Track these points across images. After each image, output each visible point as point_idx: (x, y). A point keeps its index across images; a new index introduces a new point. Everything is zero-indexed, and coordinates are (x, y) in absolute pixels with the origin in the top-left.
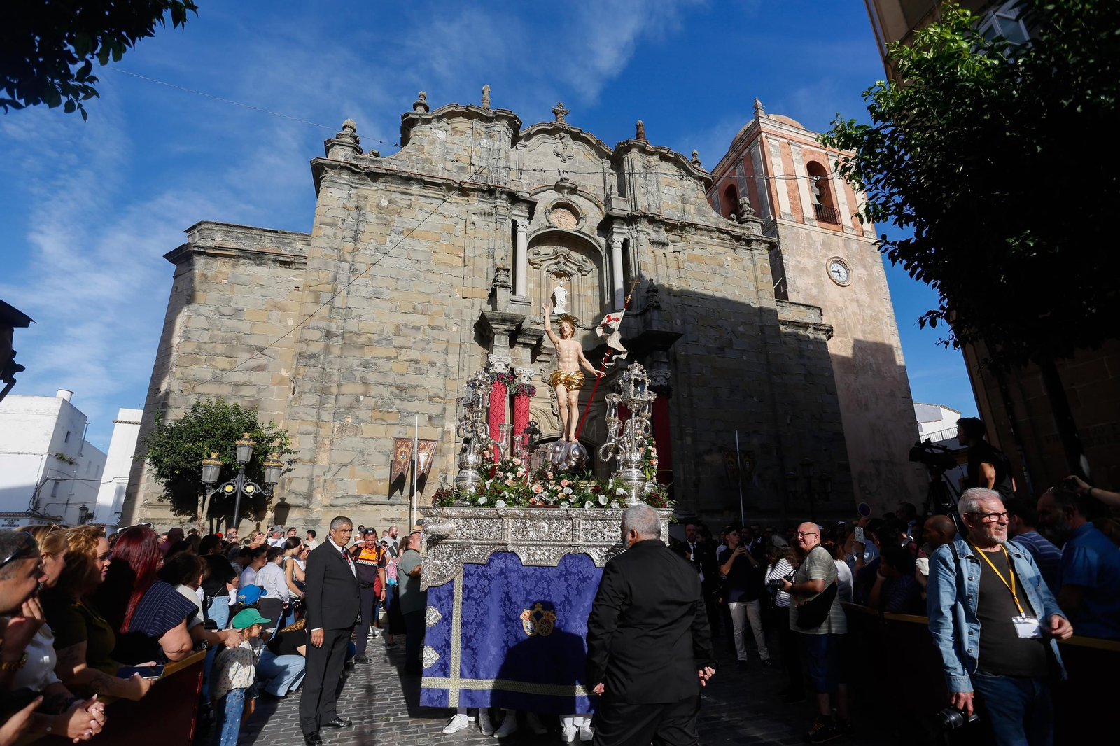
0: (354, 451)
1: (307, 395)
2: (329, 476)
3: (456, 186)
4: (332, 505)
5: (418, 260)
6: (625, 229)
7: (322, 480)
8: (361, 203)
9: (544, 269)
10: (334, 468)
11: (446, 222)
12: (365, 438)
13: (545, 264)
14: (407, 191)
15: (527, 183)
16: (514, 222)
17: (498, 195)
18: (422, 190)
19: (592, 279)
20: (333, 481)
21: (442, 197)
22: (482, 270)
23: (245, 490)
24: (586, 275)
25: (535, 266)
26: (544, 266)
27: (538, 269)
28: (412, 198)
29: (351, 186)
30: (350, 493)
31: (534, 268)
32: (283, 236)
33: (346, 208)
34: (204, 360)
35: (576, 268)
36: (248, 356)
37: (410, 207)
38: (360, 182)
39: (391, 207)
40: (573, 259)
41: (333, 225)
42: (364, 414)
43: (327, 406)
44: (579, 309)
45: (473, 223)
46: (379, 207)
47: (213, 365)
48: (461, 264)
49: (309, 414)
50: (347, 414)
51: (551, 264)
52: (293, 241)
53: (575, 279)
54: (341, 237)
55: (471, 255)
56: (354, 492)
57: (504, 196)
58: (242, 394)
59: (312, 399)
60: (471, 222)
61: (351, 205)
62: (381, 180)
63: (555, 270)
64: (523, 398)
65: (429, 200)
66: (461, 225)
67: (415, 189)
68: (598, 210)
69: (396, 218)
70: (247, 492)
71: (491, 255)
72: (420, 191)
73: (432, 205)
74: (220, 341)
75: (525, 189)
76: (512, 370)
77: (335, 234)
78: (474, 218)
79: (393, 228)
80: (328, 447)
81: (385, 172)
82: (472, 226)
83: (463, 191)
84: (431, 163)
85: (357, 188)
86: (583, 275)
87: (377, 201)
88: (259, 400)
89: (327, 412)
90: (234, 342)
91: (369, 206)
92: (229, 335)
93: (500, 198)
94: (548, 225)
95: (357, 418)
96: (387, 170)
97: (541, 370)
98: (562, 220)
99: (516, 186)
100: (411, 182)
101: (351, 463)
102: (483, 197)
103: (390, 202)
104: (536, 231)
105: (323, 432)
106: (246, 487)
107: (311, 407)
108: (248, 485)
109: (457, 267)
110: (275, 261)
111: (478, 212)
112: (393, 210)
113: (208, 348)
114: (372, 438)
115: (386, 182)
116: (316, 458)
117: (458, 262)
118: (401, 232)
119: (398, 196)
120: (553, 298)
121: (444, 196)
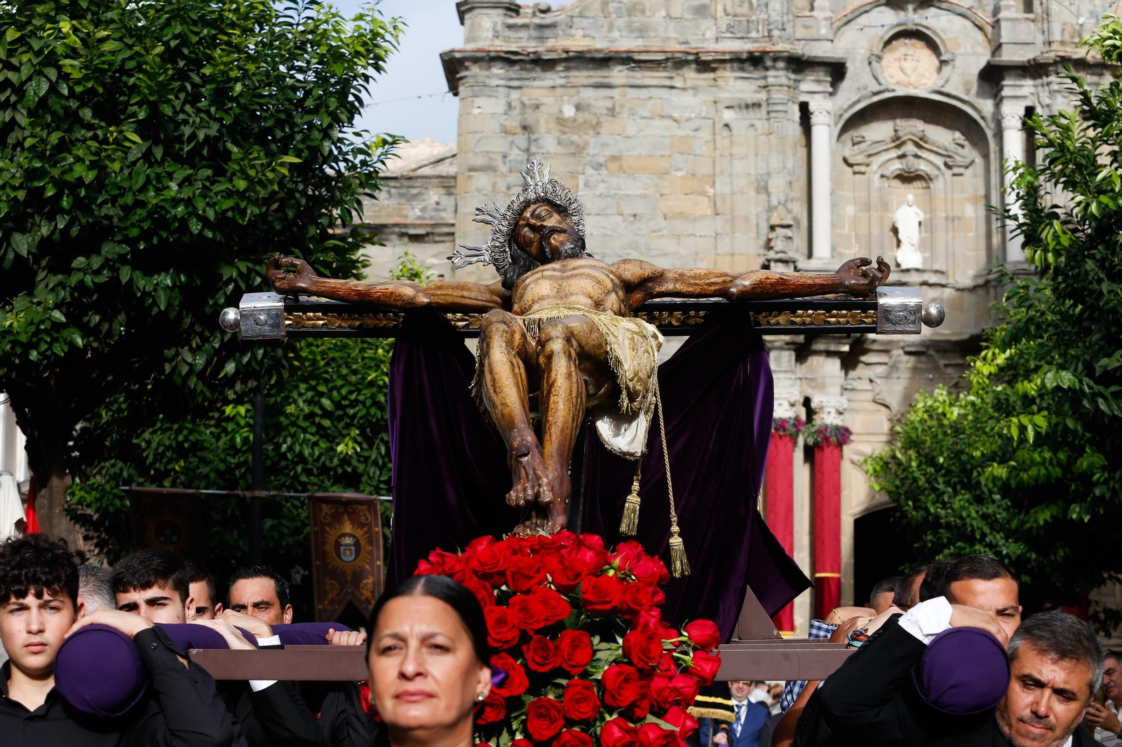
3: (691, 58)
5: (635, 216)
6: (1027, 87)
8: (530, 118)
9: (875, 173)
11: (680, 133)
13: (876, 162)
14: (606, 81)
15: (826, 19)
16: (804, 107)
17: (769, 63)
18: (631, 74)
19: (972, 181)
21: (668, 83)
22: (746, 219)
24: (960, 175)
25: (857, 168)
26: (874, 167)
27: (864, 173)
28: (616, 93)
29: (510, 87)
31: (855, 173)
32: (407, 183)
33: (506, 131)
35: (939, 161)
37: (612, 112)
38: (525, 74)
39: (581, 117)
40: (933, 144)
41: (490, 168)
44: (947, 249)
45: (727, 125)
46: (561, 121)
48: (709, 211)
51: (890, 160)
52: (423, 191)
53: (938, 185)
54: (504, 189)
55: (727, 190)
57: (781, 64)
60: (722, 123)
61: (513, 123)
62: (560, 68)
63: (898, 172)
64: (827, 451)
65: (644, 93)
66: (705, 134)
67: (618, 74)
68: (979, 36)
69: (590, 137)
71: (763, 188)
72: (628, 77)
73: (652, 101)
75: (823, 31)
76: (807, 402)
77: (494, 185)
78: (728, 115)
79: (588, 159)
81: (564, 55)
82: (725, 132)
83: (704, 66)
84: (643, 12)
85: (519, 88)
86: (954, 175)
87: (555, 110)
91: (543, 122)
93: (774, 68)
94: (876, 88)
96: (567, 52)
97: (871, 381)
98: (908, 65)
99: (805, 27)
100: (611, 63)
102: (742, 69)
103: (578, 107)
104: (851, 106)
109: (703, 217)
110: (402, 235)
111: (735, 103)
112: (585, 122)
115: (567, 69)
117: (704, 207)
118: (601, 165)
119: (590, 93)
120: (895, 230)
121: (671, 78)
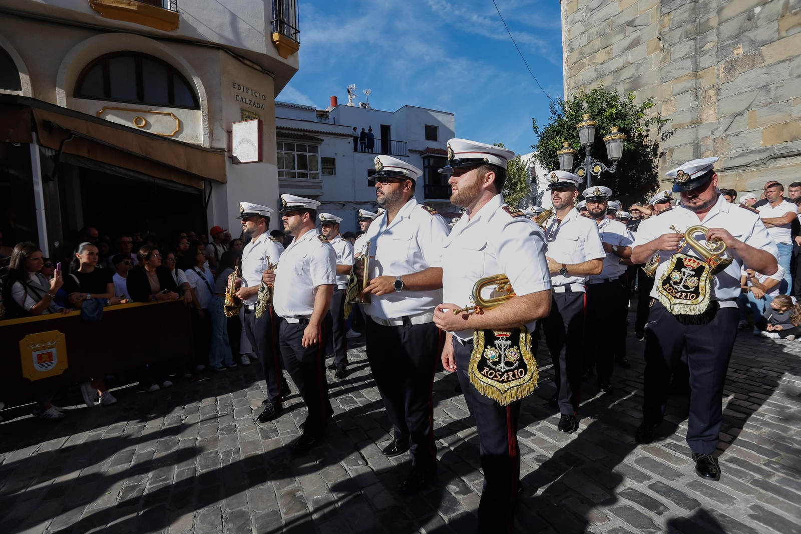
0: (753, 91)
1: (678, 46)
2: (718, 134)
4: (727, 169)
7: (710, 141)
10: (725, 122)
12: (770, 66)
20: (724, 139)
23: (593, 171)
30: (751, 148)
34: (587, 63)
36: (621, 36)
42: (761, 34)
43: (708, 46)
47: (594, 63)
49: (683, 68)
50: (736, 44)
56: (760, 144)
58: (622, 78)
59: (686, 47)
70: (595, 173)
74: (596, 37)
80: (714, 99)
88: (639, 77)
89: (708, 55)
90: (607, 31)
92: (601, 26)
95: (752, 42)
101: (748, 108)
105: (704, 83)
106: (593, 168)
107: (683, 58)
108: (595, 166)
113: (587, 50)
114: (783, 61)
116: (700, 117)
